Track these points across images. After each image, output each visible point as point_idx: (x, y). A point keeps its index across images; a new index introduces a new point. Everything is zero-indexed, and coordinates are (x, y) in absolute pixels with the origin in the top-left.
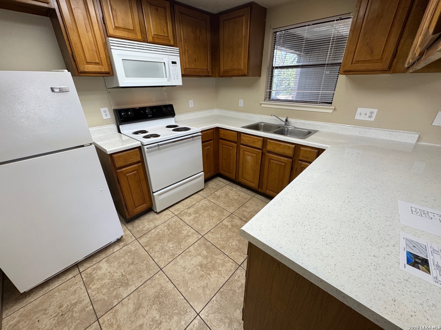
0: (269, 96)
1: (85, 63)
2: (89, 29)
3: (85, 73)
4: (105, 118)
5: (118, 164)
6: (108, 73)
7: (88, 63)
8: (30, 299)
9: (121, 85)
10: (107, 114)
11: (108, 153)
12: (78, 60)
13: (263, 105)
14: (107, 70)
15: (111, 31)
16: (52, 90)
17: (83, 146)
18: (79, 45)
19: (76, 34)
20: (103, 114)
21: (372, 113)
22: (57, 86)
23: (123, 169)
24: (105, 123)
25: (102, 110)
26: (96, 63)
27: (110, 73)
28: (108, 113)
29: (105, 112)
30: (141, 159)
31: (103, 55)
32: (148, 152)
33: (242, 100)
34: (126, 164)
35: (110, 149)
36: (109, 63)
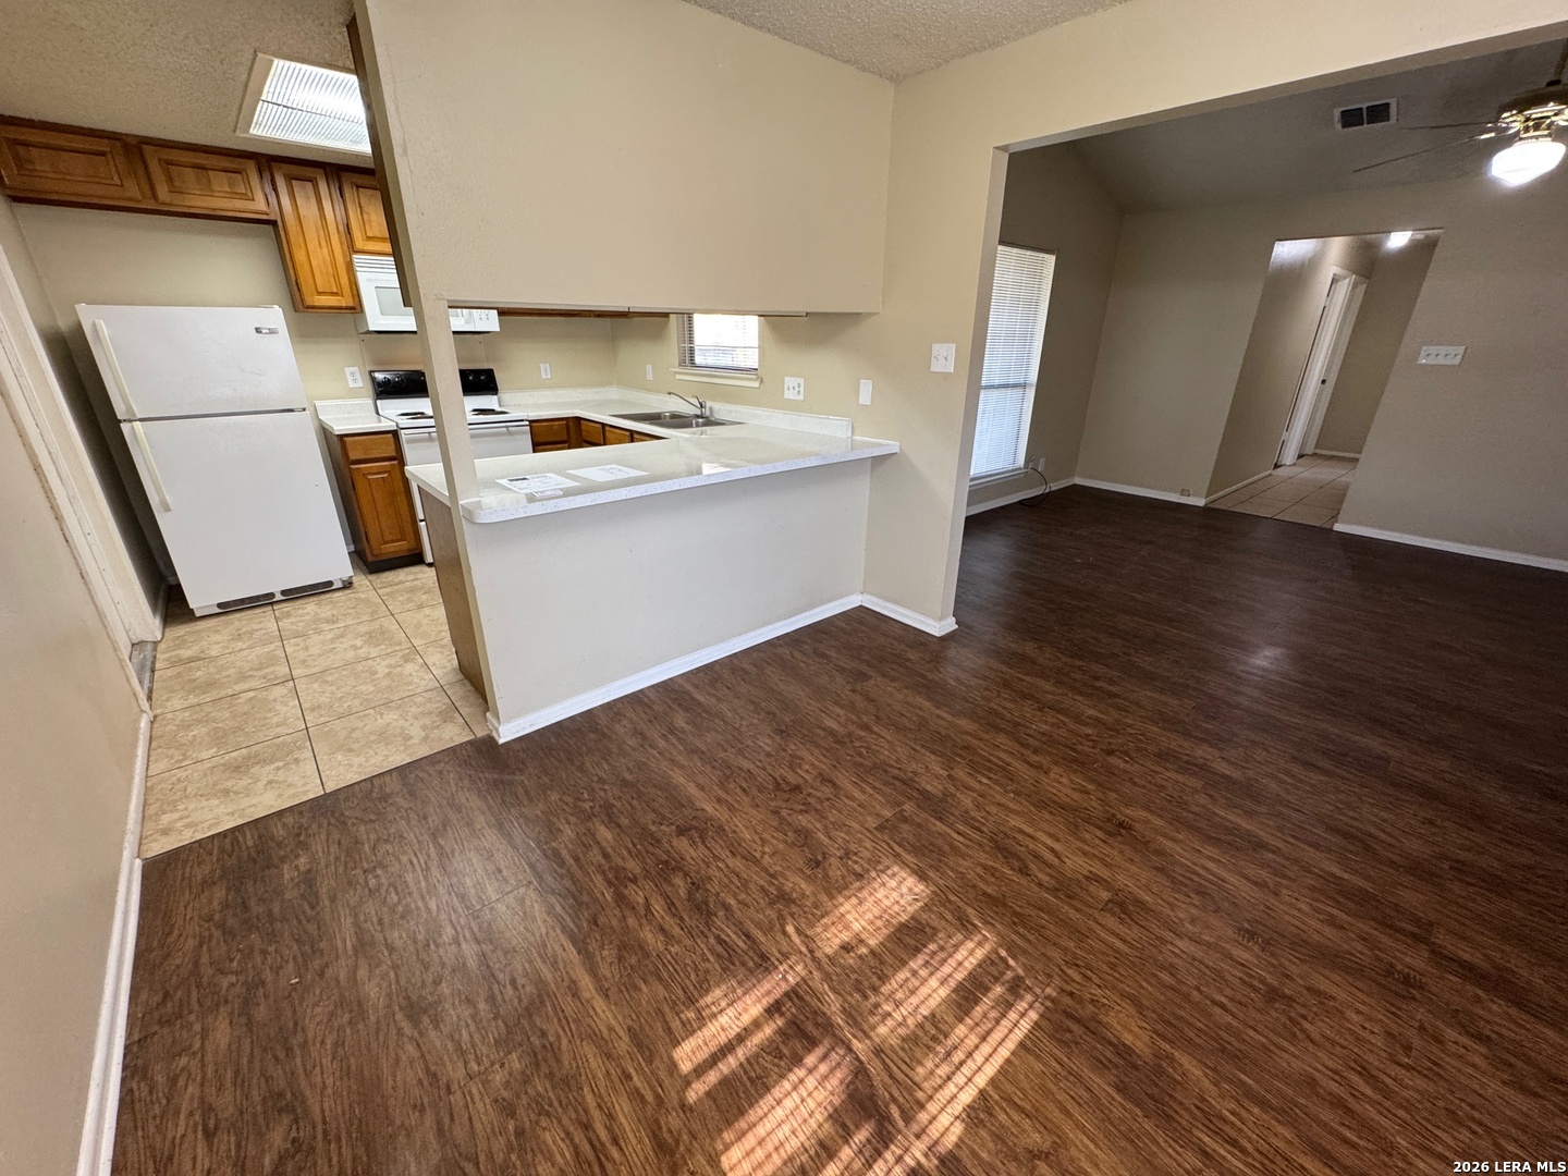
0: (688, 358)
1: (315, 293)
2: (324, 243)
3: (314, 307)
4: (352, 385)
5: (353, 455)
6: (353, 308)
7: (320, 293)
8: (199, 623)
9: (371, 329)
10: (356, 379)
11: (337, 433)
12: (304, 289)
13: (678, 377)
14: (351, 304)
15: (359, 243)
16: (258, 330)
17: (292, 410)
18: (307, 266)
19: (303, 252)
20: (350, 379)
21: (799, 384)
22: (265, 325)
23: (362, 466)
24: (354, 393)
25: (348, 370)
26: (333, 294)
27: (357, 308)
28: (358, 376)
29: (352, 374)
30: (397, 453)
31: (345, 281)
32: (409, 441)
33: (650, 367)
34: (367, 457)
35: (339, 428)
36: (355, 292)
